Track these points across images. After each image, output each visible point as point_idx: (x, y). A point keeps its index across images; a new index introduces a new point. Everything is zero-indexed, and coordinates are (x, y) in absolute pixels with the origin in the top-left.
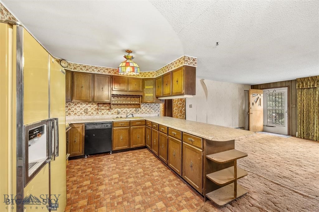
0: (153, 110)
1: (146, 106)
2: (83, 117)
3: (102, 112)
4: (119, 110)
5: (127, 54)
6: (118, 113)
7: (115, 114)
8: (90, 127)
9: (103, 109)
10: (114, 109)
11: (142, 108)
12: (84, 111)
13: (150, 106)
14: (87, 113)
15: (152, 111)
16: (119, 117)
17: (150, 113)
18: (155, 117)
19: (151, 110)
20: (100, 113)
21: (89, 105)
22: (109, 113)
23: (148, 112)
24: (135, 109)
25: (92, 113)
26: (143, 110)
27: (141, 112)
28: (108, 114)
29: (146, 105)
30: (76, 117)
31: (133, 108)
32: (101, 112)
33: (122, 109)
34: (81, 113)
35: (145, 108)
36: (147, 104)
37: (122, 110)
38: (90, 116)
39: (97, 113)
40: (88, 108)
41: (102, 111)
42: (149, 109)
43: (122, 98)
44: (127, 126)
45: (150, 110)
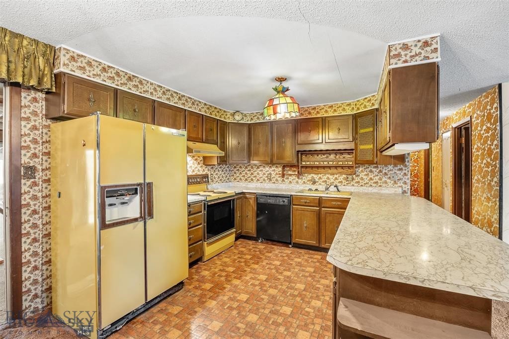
0: (388, 181)
1: (371, 171)
2: (266, 184)
3: (290, 180)
4: (315, 176)
5: (278, 84)
6: (314, 183)
7: (308, 183)
8: (262, 200)
9: (291, 175)
10: (306, 175)
11: (362, 175)
12: (267, 177)
13: (381, 171)
14: (270, 180)
15: (386, 182)
16: (314, 189)
17: (380, 186)
18: (396, 195)
19: (384, 179)
20: (286, 180)
21: (273, 169)
22: (300, 181)
23: (376, 183)
24: (344, 176)
25: (277, 180)
26: (362, 179)
27: (358, 182)
28: (297, 182)
29: (372, 168)
30: (259, 185)
31: (341, 173)
32: (288, 178)
33: (319, 175)
34: (264, 180)
35: (367, 175)
36: (372, 166)
37: (320, 178)
38: (273, 184)
39: (283, 180)
40: (272, 172)
41: (290, 177)
42: (377, 178)
43: (320, 156)
44: (314, 205)
45: (380, 179)
